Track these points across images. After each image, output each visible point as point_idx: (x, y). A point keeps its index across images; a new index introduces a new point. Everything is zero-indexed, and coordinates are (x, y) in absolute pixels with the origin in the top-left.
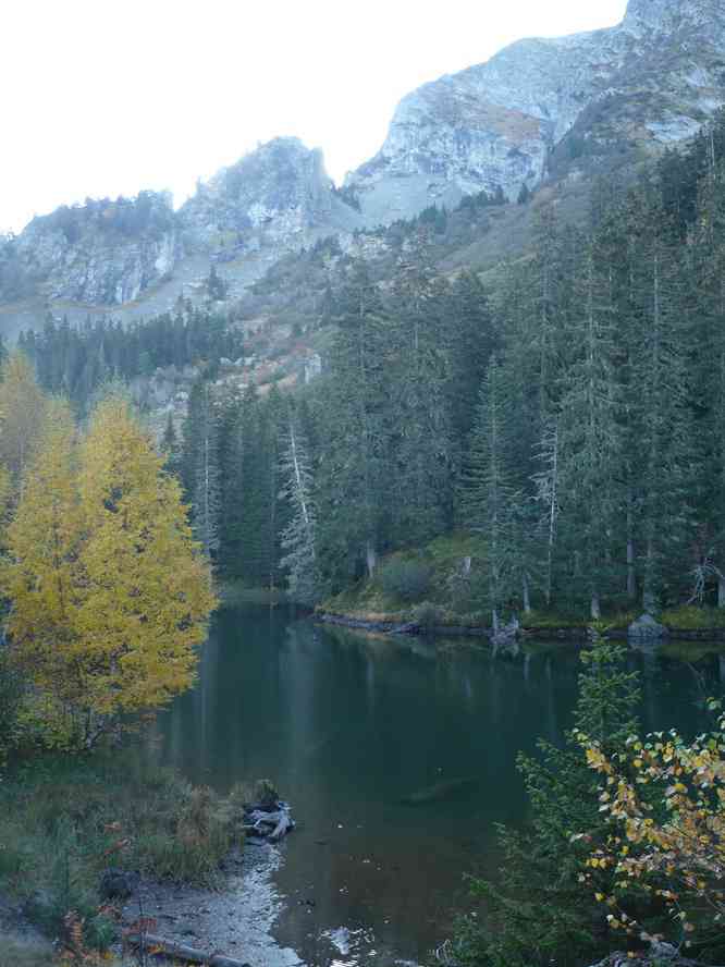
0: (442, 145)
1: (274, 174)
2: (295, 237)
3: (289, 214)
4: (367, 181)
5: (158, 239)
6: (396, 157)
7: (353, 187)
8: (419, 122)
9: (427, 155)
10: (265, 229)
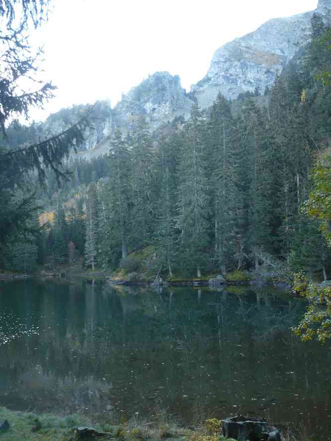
0: (234, 70)
1: (156, 88)
2: (166, 116)
3: (163, 106)
4: (201, 89)
5: (104, 120)
6: (214, 77)
7: (194, 92)
8: (224, 60)
9: (228, 75)
10: (153, 113)
